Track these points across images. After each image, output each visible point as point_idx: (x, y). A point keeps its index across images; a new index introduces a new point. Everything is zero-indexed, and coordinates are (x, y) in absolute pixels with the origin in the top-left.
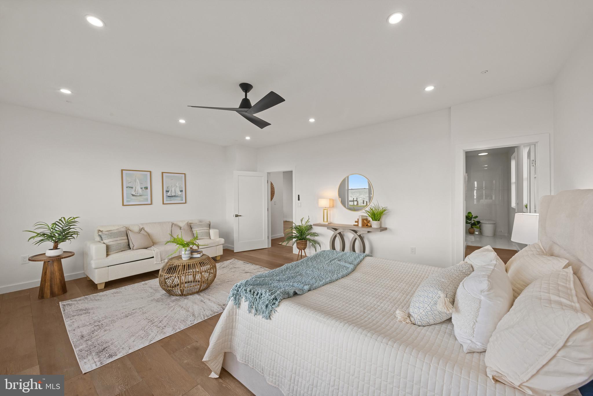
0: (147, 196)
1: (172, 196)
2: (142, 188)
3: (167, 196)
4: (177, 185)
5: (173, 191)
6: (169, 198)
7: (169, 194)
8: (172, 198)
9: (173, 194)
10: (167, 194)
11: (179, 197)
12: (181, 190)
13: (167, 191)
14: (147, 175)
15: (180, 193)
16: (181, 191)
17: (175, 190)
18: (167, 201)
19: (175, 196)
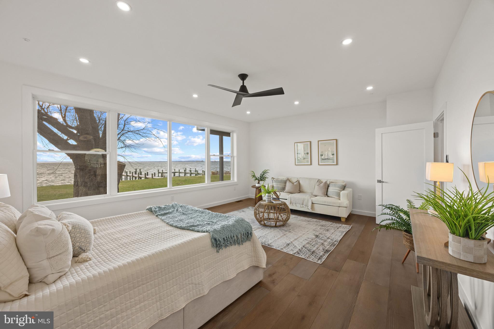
0: (308, 159)
1: (325, 159)
2: (305, 154)
3: (321, 159)
4: (330, 149)
5: (326, 155)
6: (323, 160)
7: (323, 157)
8: (325, 161)
9: (326, 158)
10: (321, 157)
11: (331, 159)
12: (333, 153)
13: (322, 155)
14: (308, 144)
15: (332, 156)
16: (333, 155)
17: (328, 154)
18: (321, 162)
19: (327, 159)
